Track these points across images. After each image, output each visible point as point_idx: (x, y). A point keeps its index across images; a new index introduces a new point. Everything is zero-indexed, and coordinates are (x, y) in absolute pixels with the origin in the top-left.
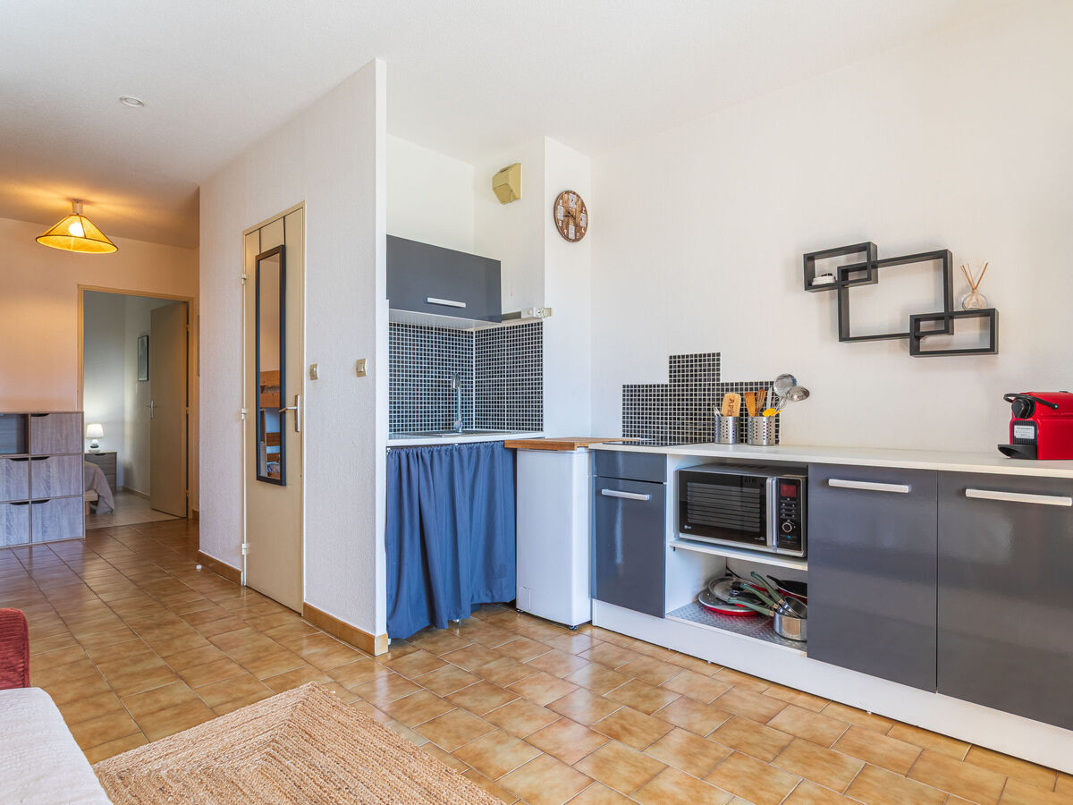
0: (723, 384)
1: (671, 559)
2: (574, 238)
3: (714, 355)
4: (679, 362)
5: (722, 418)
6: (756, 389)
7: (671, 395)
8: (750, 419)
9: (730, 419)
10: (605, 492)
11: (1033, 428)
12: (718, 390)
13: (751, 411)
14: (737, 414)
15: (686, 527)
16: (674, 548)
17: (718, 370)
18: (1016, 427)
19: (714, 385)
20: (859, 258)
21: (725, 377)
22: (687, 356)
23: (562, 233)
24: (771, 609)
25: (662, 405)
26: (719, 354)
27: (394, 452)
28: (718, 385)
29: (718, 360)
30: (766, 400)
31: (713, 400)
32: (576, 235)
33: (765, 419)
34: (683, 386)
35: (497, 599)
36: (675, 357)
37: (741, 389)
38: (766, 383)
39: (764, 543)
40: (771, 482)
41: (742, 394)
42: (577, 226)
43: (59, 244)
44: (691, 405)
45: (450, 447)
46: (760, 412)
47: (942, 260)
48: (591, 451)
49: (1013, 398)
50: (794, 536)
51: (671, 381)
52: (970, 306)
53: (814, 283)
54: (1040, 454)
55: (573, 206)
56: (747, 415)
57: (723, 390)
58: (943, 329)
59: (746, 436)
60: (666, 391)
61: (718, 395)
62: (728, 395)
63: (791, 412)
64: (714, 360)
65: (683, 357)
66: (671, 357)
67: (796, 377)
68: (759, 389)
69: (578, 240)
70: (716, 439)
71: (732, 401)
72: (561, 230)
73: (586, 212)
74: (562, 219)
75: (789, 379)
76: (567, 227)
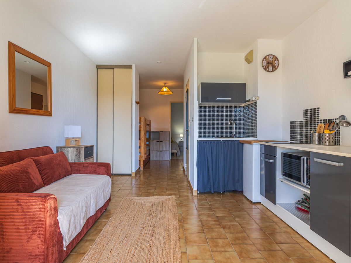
0: (320, 120)
2: (272, 71)
3: (317, 108)
4: (306, 112)
6: (331, 122)
7: (304, 125)
8: (321, 134)
9: (317, 134)
15: (283, 173)
16: (282, 181)
17: (319, 114)
22: (309, 110)
25: (301, 129)
26: (319, 108)
27: (200, 143)
28: (318, 120)
29: (319, 110)
32: (273, 69)
34: (308, 121)
35: (236, 189)
36: (305, 110)
38: (335, 119)
39: (301, 181)
41: (325, 124)
42: (273, 66)
43: (163, 93)
48: (261, 145)
51: (304, 120)
53: (348, 75)
55: (271, 59)
57: (319, 122)
60: (303, 123)
62: (320, 124)
64: (317, 111)
67: (346, 116)
69: (274, 71)
71: (321, 127)
72: (265, 69)
73: (278, 60)
74: (266, 65)
75: (343, 117)
76: (268, 68)
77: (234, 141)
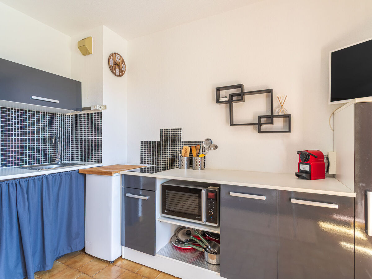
0: (182, 142)
1: (158, 226)
2: (118, 75)
3: (179, 129)
4: (164, 132)
5: (182, 158)
6: (196, 144)
7: (161, 146)
8: (193, 158)
9: (185, 158)
10: (128, 195)
11: (309, 166)
12: (180, 144)
13: (194, 154)
14: (188, 156)
15: (165, 211)
16: (160, 221)
17: (181, 136)
18: (301, 165)
19: (179, 142)
20: (237, 91)
21: (184, 139)
22: (168, 130)
23: (112, 72)
24: (203, 248)
25: (157, 150)
26: (181, 129)
28: (180, 142)
29: (181, 131)
30: (200, 149)
31: (179, 149)
32: (120, 74)
33: (200, 158)
34: (166, 142)
35: (74, 250)
36: (163, 130)
37: (190, 144)
38: (200, 142)
39: (200, 220)
40: (204, 192)
41: (190, 147)
42: (120, 70)
44: (169, 150)
45: (41, 177)
46: (198, 155)
47: (270, 93)
48: (122, 175)
49: (300, 153)
50: (214, 218)
51: (161, 140)
52: (280, 113)
53: (220, 100)
54: (312, 178)
55: (118, 60)
56: (192, 156)
57: (182, 144)
58: (271, 122)
59: (192, 164)
60: (159, 144)
61: (180, 146)
62: (185, 147)
63: (210, 154)
64: (179, 131)
65: (166, 130)
66: (161, 130)
67: (212, 140)
68: (198, 144)
69: (121, 76)
70: (180, 167)
71: (186, 150)
72: (112, 70)
73: (125, 64)
74: (113, 65)
75: (209, 141)
76: (115, 69)
77: (70, 173)
